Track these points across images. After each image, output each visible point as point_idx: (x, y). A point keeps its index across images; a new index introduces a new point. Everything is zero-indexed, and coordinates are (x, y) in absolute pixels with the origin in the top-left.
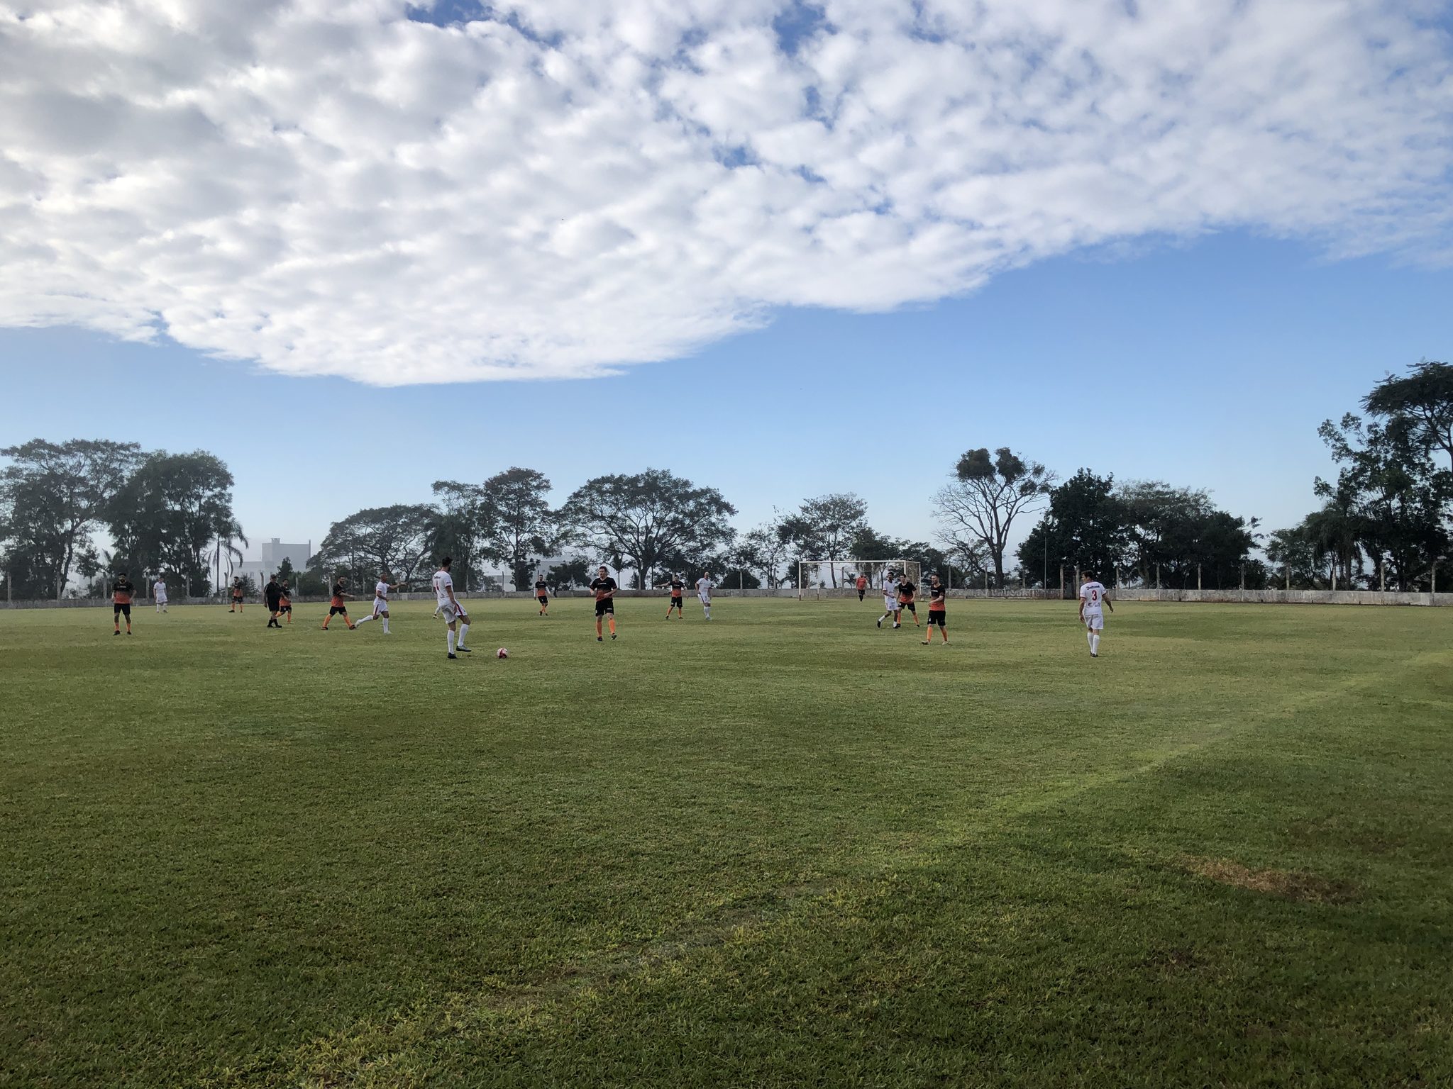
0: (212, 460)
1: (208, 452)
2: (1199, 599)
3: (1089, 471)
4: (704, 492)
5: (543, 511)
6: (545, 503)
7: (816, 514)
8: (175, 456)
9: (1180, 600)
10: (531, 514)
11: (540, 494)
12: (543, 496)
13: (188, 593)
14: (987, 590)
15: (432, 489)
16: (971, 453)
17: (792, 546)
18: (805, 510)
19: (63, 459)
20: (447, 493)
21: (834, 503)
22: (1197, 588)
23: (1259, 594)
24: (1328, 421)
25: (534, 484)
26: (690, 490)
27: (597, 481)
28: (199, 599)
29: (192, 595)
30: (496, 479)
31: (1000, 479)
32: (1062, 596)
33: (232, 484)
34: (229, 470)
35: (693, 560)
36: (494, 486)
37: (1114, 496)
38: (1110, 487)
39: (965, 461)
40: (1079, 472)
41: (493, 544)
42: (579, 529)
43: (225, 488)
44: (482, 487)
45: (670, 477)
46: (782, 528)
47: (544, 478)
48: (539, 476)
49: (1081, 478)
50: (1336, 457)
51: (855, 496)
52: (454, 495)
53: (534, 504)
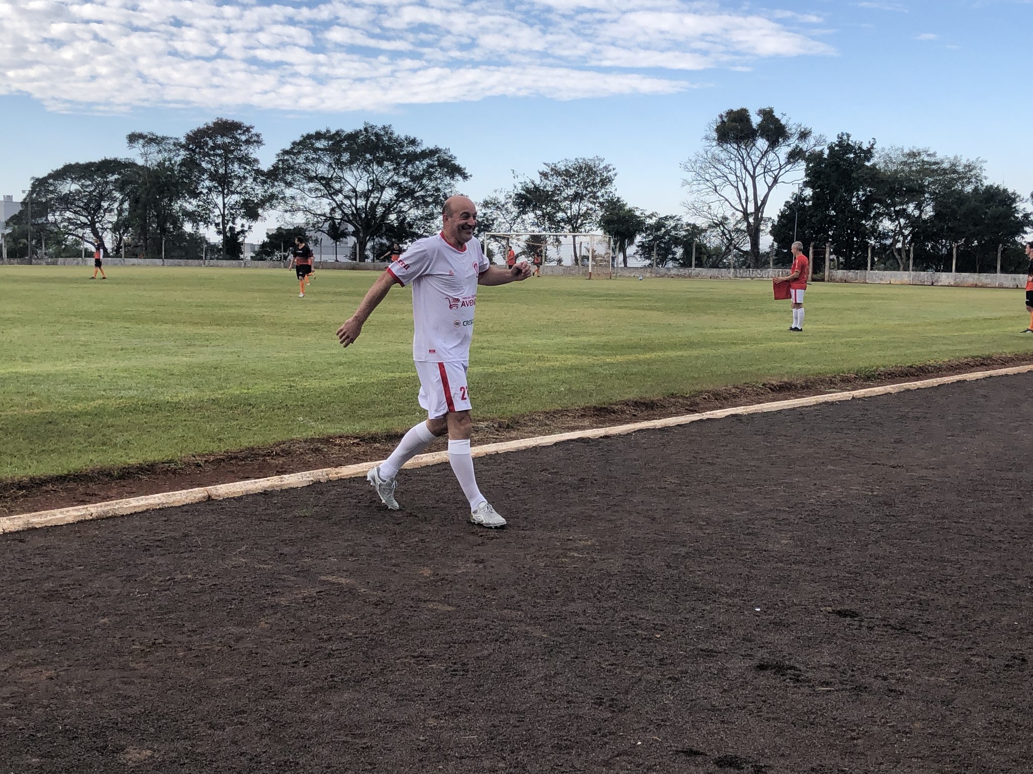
2: (952, 283)
3: (848, 136)
4: (432, 153)
5: (254, 170)
6: (256, 161)
7: (558, 181)
9: (932, 284)
10: (241, 172)
11: (251, 151)
12: (254, 152)
14: (732, 270)
15: (126, 141)
16: (730, 113)
17: (530, 217)
18: (544, 175)
20: (144, 146)
21: (580, 169)
22: (951, 271)
23: (1015, 279)
25: (243, 138)
26: (418, 150)
27: (309, 137)
30: (199, 131)
31: (762, 143)
35: (422, 230)
36: (197, 139)
37: (874, 165)
38: (872, 155)
39: (723, 122)
40: (838, 137)
41: (198, 206)
42: (289, 192)
44: (183, 141)
45: (391, 134)
46: (519, 196)
47: (253, 131)
48: (248, 130)
49: (840, 144)
51: (602, 161)
52: (154, 148)
53: (245, 160)
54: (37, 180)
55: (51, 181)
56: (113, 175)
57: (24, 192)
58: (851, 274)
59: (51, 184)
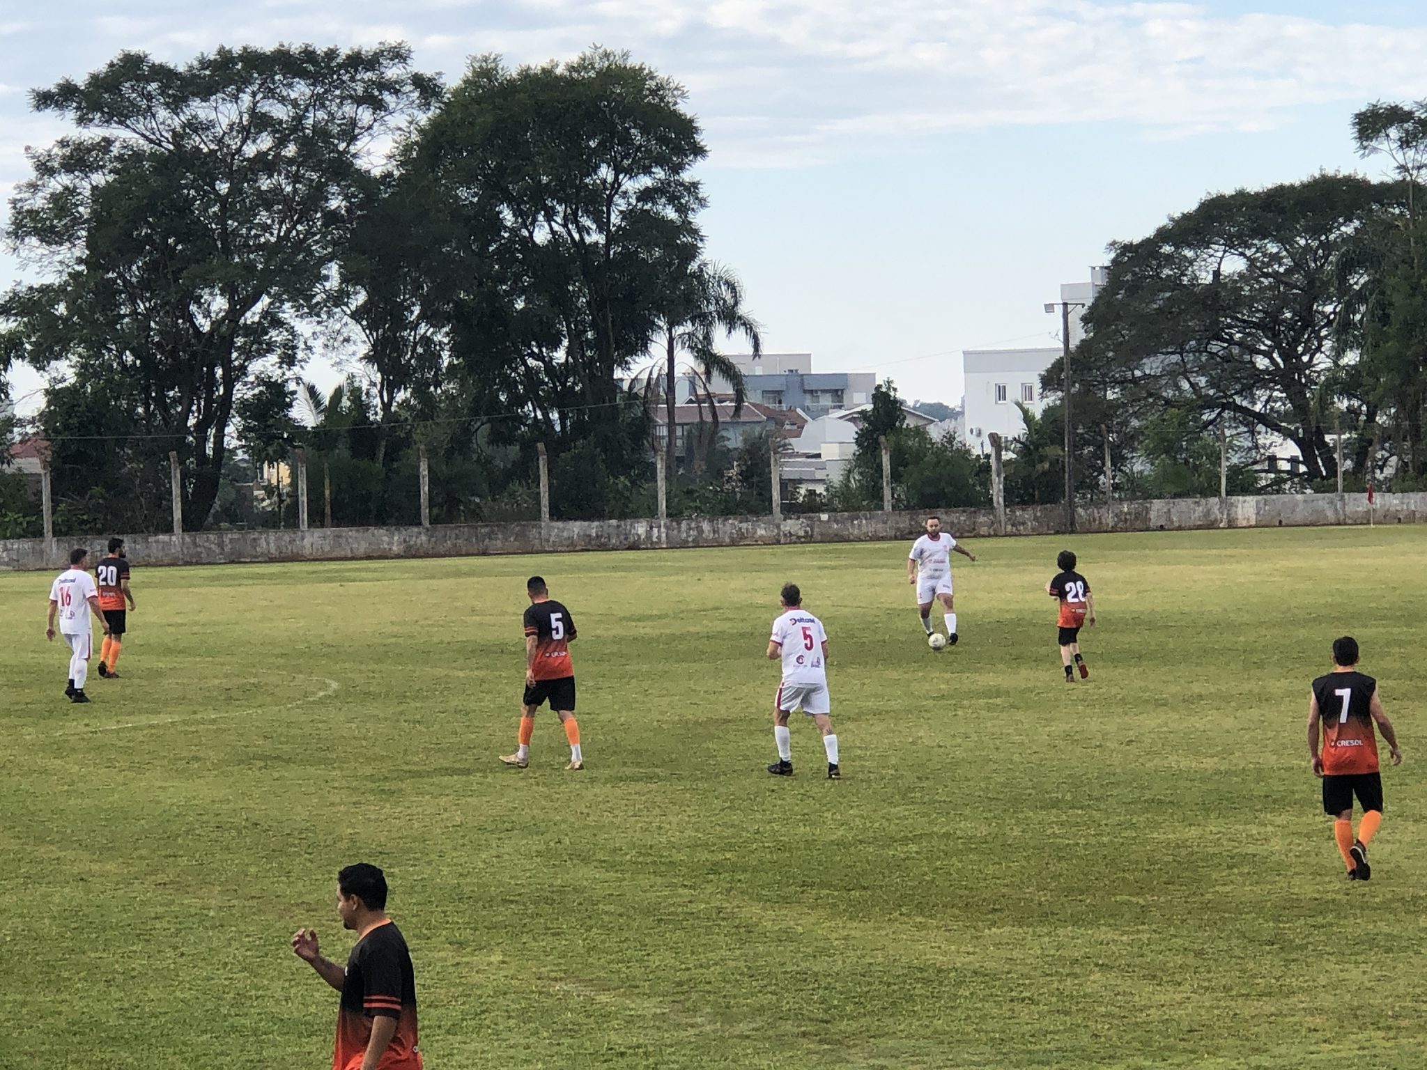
0: (633, 78)
1: (625, 55)
8: (526, 75)
13: (545, 510)
15: (1352, 132)
19: (199, 109)
20: (1405, 143)
28: (576, 528)
29: (558, 513)
33: (699, 151)
34: (685, 108)
43: (677, 169)
54: (1127, 248)
55: (1167, 249)
56: (1349, 220)
57: (1049, 308)
59: (1169, 258)
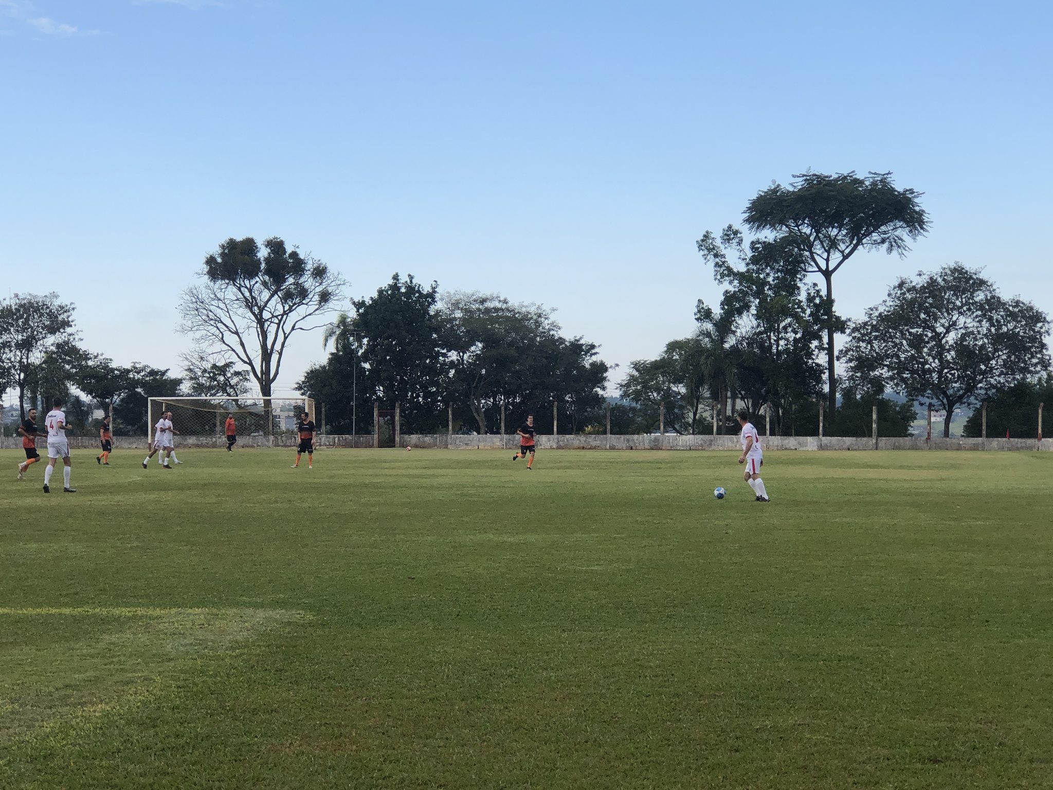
2: (554, 446)
3: (408, 277)
16: (231, 244)
22: (553, 434)
23: (628, 441)
24: (707, 232)
32: (376, 442)
37: (438, 313)
38: (434, 301)
49: (395, 287)
50: (719, 277)
58: (428, 439)
